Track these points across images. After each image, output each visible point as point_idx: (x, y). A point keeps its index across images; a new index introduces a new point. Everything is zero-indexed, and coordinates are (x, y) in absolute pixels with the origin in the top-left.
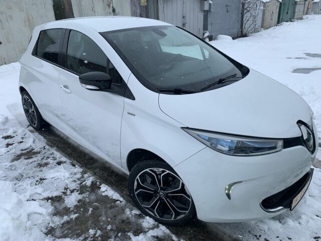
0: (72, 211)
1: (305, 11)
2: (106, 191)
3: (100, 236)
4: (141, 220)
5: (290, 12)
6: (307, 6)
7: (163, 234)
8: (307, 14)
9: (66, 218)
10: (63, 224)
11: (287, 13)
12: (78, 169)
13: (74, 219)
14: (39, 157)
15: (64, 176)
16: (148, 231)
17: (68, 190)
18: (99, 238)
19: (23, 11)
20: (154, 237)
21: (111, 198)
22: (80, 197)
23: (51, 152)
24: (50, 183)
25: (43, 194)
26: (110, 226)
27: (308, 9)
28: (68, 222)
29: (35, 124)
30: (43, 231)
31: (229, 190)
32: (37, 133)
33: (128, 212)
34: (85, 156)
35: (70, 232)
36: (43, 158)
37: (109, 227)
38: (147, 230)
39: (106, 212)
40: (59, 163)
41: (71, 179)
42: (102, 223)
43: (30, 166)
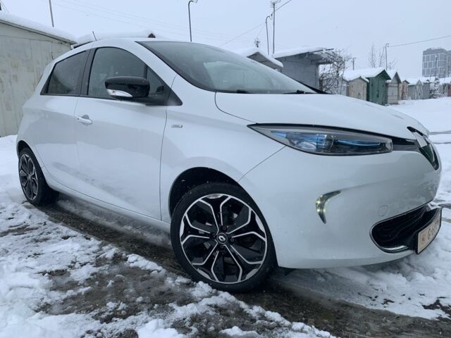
0: (81, 285)
1: (401, 95)
2: (136, 261)
3: (123, 309)
4: (190, 289)
5: (381, 96)
6: (401, 89)
7: (224, 303)
8: (402, 99)
9: (70, 293)
10: (65, 300)
11: (378, 96)
12: (94, 242)
13: (83, 293)
14: (35, 233)
15: (72, 249)
16: (200, 301)
17: (77, 263)
18: (123, 312)
19: (33, 71)
20: (211, 306)
21: (143, 269)
22: (96, 270)
23: (55, 227)
24: (49, 257)
25: (37, 268)
26: (141, 297)
27: (403, 93)
28: (73, 298)
29: (34, 195)
30: (33, 307)
31: (321, 206)
32: (36, 209)
33: (169, 281)
34: (104, 230)
35: (76, 307)
36: (41, 234)
37: (139, 299)
38: (200, 299)
39: (134, 284)
40: (66, 238)
41: (83, 252)
42: (127, 296)
43: (20, 242)
